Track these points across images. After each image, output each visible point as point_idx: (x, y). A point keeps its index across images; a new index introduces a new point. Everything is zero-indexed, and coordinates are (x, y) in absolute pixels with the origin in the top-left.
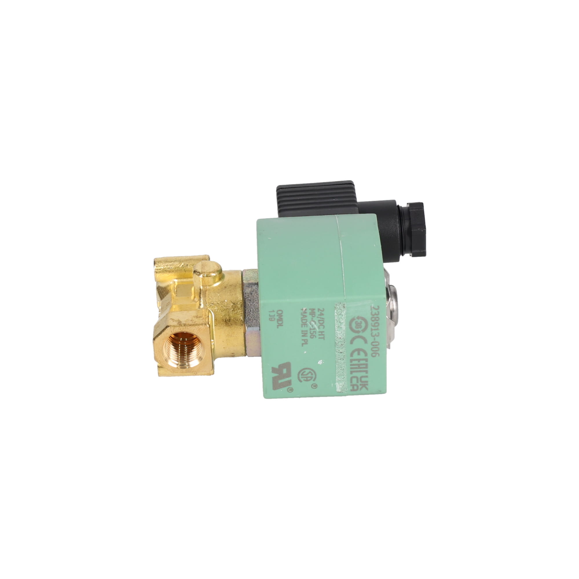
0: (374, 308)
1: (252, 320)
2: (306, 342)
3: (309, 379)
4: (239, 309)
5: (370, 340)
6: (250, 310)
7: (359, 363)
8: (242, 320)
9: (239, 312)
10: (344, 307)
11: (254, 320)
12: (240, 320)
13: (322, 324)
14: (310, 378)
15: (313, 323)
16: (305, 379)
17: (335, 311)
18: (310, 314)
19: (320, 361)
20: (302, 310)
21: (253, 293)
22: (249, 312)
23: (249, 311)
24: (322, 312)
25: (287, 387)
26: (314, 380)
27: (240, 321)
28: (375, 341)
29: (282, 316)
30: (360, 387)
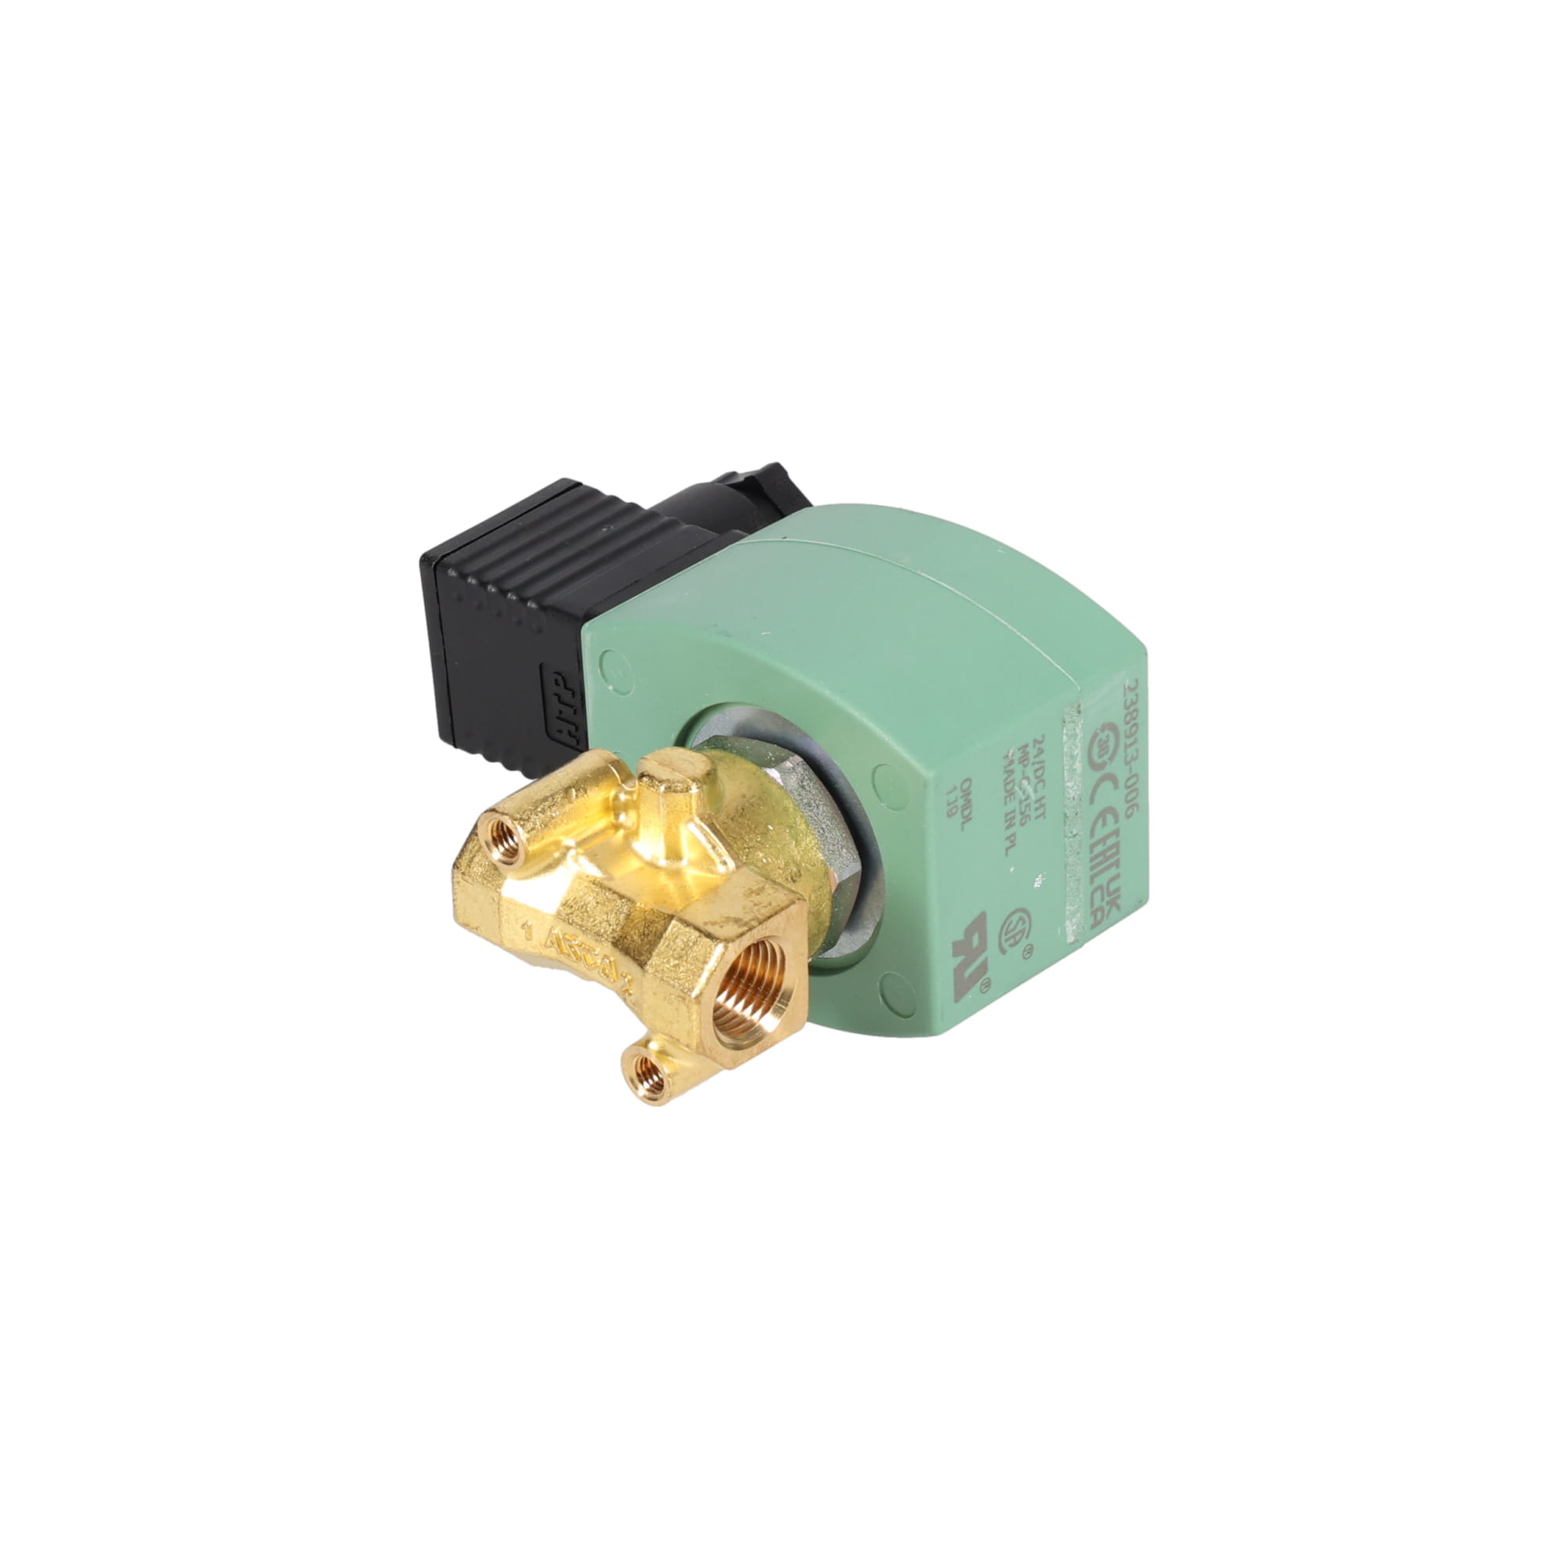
0: (1129, 688)
1: (838, 850)
2: (1012, 840)
3: (1018, 938)
4: (806, 835)
5: (1122, 775)
6: (822, 829)
7: (1107, 846)
8: (822, 860)
9: (810, 842)
10: (1079, 712)
11: (842, 848)
12: (820, 862)
13: (1040, 780)
14: (1020, 935)
15: (1025, 782)
16: (1012, 941)
17: (1065, 731)
18: (1020, 763)
19: (1037, 879)
20: (1005, 758)
21: (805, 783)
22: (823, 835)
23: (821, 831)
24: (1041, 746)
25: (978, 984)
26: (1027, 937)
27: (819, 866)
28: (1132, 774)
29: (969, 794)
30: (1107, 908)
